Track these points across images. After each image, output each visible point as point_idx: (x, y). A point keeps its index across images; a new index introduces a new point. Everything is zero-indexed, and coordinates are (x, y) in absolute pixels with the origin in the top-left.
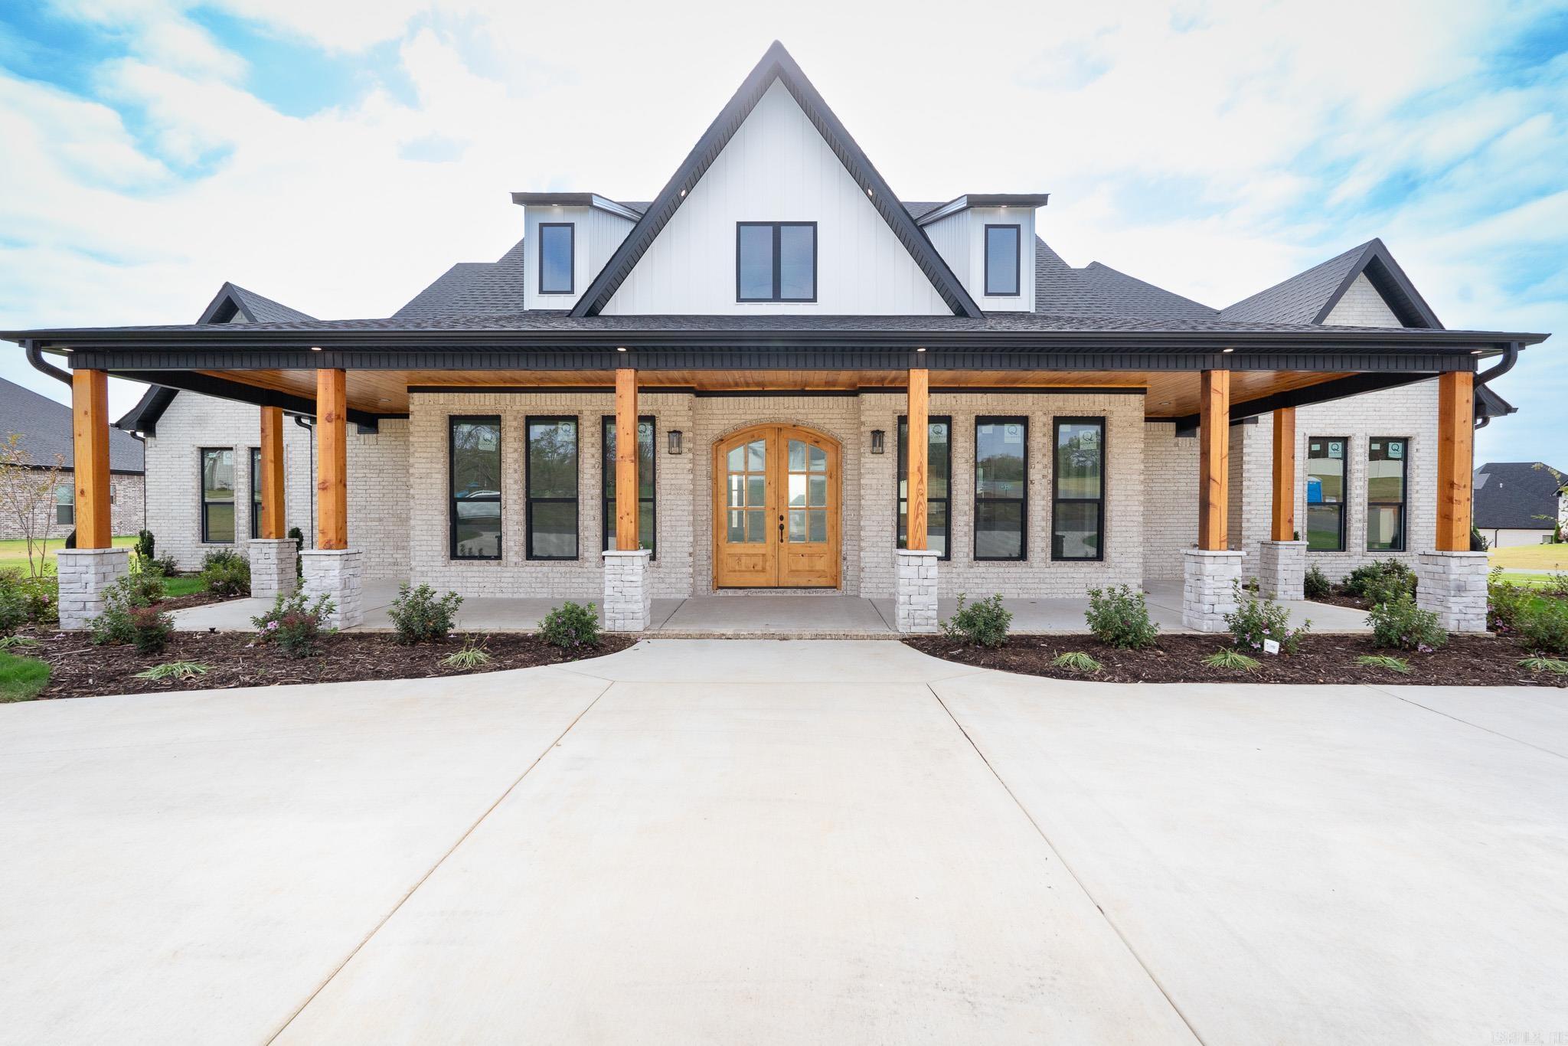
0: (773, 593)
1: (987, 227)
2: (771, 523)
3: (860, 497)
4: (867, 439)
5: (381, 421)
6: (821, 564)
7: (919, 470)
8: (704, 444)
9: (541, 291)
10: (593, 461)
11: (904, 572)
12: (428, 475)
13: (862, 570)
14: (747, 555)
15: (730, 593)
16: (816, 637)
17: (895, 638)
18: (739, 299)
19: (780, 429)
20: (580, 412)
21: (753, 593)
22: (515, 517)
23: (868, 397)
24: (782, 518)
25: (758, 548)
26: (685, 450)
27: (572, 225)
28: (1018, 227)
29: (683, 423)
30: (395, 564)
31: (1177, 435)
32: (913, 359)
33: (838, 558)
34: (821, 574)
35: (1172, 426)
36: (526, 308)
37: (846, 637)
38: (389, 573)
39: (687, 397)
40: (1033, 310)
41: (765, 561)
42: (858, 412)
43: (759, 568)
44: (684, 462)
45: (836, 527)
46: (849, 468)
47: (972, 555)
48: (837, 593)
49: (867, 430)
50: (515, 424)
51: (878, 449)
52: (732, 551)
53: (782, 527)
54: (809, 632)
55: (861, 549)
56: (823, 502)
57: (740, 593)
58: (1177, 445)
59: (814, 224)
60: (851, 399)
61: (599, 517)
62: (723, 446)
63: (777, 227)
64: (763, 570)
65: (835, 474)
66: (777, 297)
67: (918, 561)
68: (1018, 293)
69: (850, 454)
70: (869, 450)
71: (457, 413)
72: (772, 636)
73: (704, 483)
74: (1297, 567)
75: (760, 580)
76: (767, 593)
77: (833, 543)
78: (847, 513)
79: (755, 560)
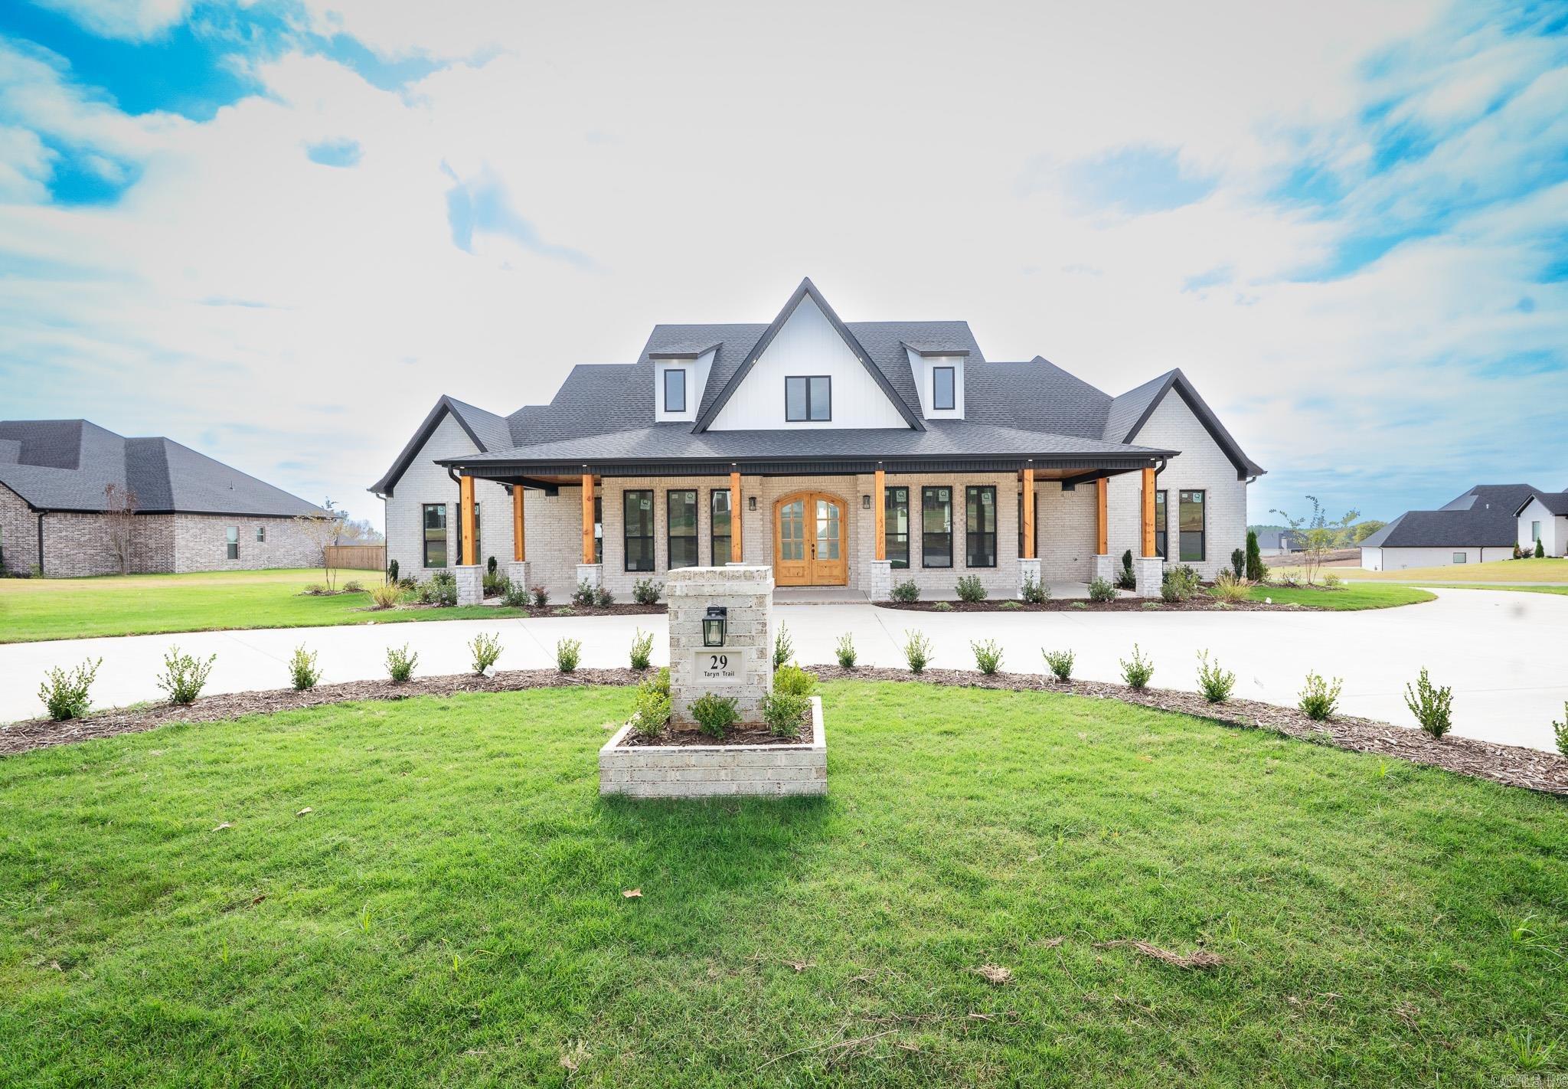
0: (809, 589)
1: (935, 368)
2: (807, 549)
3: (857, 533)
4: (861, 500)
5: (560, 488)
6: (837, 572)
7: (881, 521)
8: (768, 503)
9: (666, 411)
10: (706, 515)
11: (874, 571)
12: (613, 524)
13: (859, 574)
14: (794, 567)
15: (784, 589)
16: (831, 603)
17: (869, 603)
18: (787, 420)
19: (811, 495)
20: (699, 487)
21: (797, 589)
22: (662, 547)
23: (860, 476)
24: (813, 546)
25: (800, 563)
26: (758, 508)
27: (684, 370)
28: (953, 368)
29: (757, 493)
30: (569, 578)
31: (1063, 490)
32: (877, 467)
33: (846, 568)
34: (837, 577)
35: (1060, 484)
36: (657, 421)
37: (846, 603)
38: (566, 584)
39: (759, 477)
40: (963, 418)
41: (804, 571)
42: (856, 485)
43: (800, 575)
44: (757, 514)
45: (844, 551)
46: (851, 516)
47: (921, 565)
48: (846, 588)
49: (860, 495)
50: (661, 494)
51: (866, 506)
52: (785, 565)
53: (813, 551)
54: (828, 600)
55: (858, 563)
56: (837, 536)
57: (790, 589)
58: (1062, 496)
59: (829, 377)
60: (851, 477)
61: (710, 546)
62: (779, 505)
63: (808, 379)
64: (803, 576)
65: (844, 519)
66: (808, 419)
67: (881, 565)
68: (954, 408)
69: (852, 509)
70: (861, 506)
71: (628, 489)
72: (809, 603)
73: (769, 526)
74: (1108, 570)
75: (801, 581)
76: (805, 589)
77: (843, 559)
78: (851, 543)
79: (797, 570)
